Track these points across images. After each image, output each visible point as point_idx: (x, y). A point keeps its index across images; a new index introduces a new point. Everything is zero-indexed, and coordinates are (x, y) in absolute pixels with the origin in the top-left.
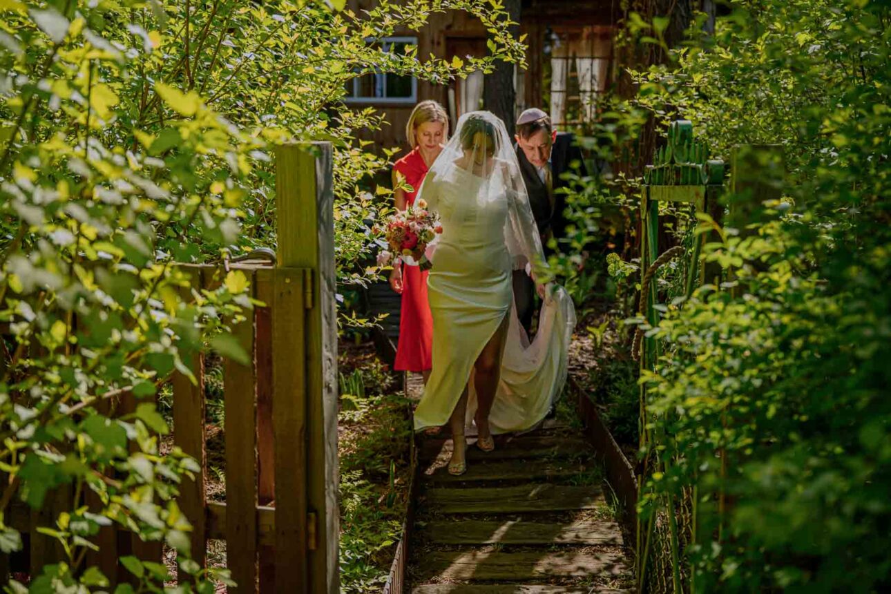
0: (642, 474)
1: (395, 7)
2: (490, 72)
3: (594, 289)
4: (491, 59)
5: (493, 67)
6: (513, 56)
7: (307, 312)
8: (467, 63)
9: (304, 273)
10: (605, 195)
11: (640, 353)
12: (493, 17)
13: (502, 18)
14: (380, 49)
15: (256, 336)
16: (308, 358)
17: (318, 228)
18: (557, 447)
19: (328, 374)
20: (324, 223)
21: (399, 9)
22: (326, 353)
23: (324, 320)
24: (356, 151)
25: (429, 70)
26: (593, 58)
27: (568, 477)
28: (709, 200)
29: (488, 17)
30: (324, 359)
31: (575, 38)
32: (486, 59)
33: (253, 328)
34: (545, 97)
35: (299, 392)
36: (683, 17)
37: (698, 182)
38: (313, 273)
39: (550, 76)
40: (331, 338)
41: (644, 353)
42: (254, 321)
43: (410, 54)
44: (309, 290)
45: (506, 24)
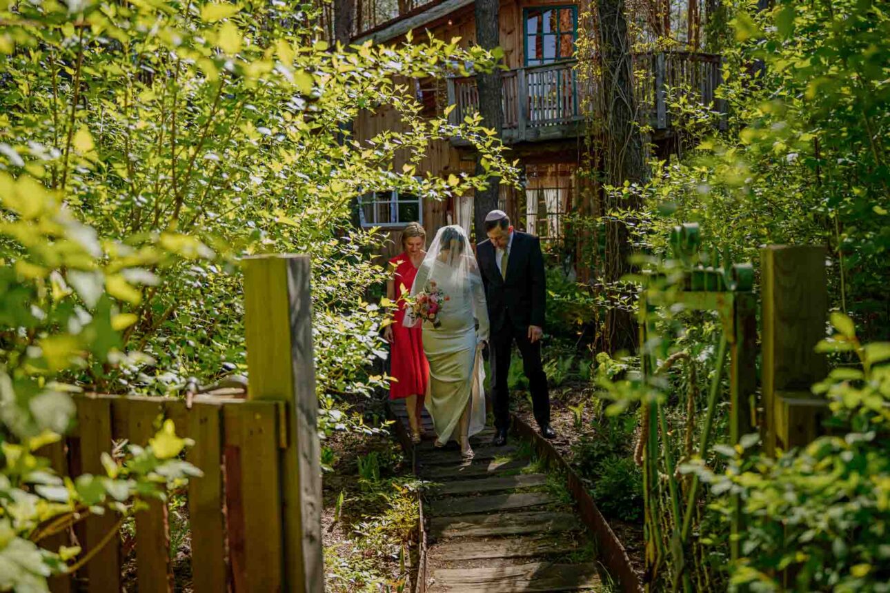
0: (650, 582)
1: (396, 135)
2: (484, 189)
3: (569, 370)
4: (485, 177)
5: (487, 184)
6: (508, 178)
7: (281, 454)
8: (462, 181)
9: (277, 406)
10: (586, 297)
11: (643, 458)
12: (488, 144)
13: (496, 144)
14: (380, 169)
15: (225, 479)
16: (284, 505)
17: (293, 356)
18: (551, 523)
19: (309, 521)
20: (300, 348)
21: (399, 136)
22: (306, 498)
23: (302, 461)
24: (365, 265)
25: (426, 187)
26: (557, 189)
27: (563, 554)
28: (738, 308)
29: (483, 144)
30: (303, 505)
31: (542, 175)
32: (480, 177)
33: (222, 472)
34: (522, 220)
35: (274, 546)
36: (636, 149)
37: (719, 288)
38: (288, 406)
39: (525, 204)
40: (312, 480)
41: (648, 458)
42: (221, 463)
43: (409, 173)
44: (283, 427)
45: (499, 149)
